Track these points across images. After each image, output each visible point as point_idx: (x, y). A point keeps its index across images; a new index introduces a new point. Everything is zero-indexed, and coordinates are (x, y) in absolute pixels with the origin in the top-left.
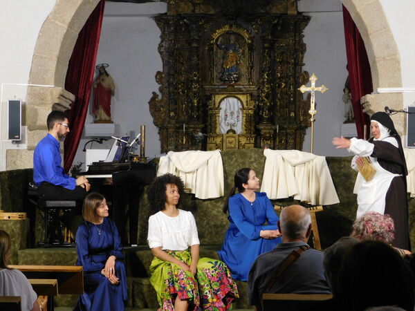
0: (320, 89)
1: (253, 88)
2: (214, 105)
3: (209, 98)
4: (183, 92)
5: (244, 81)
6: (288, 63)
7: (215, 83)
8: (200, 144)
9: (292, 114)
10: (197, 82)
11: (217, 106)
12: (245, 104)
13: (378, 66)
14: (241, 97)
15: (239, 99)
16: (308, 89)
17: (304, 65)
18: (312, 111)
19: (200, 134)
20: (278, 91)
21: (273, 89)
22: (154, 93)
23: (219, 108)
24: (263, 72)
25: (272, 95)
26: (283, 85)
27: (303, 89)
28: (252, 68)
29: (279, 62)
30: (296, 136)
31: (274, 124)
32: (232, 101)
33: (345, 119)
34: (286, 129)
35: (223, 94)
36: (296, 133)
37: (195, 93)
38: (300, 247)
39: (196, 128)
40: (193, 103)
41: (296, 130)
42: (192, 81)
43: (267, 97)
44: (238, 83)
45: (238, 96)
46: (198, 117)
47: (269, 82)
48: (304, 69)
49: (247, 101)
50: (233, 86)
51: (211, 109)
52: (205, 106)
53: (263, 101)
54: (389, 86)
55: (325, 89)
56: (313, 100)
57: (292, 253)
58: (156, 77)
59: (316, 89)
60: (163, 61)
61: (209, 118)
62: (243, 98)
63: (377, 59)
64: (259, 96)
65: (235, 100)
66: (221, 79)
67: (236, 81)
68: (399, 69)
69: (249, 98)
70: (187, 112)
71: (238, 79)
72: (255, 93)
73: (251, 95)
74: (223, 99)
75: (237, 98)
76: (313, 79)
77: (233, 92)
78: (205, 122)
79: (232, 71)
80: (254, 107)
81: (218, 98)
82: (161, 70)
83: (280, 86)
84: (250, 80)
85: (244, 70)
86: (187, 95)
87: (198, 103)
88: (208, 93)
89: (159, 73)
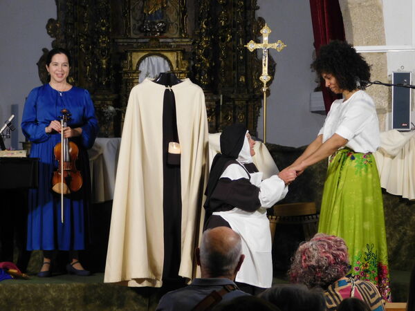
0: (275, 46)
1: (187, 42)
2: (131, 66)
3: (124, 56)
4: (87, 49)
5: (173, 32)
6: (235, 5)
7: (133, 35)
8: (112, 123)
9: (242, 79)
10: (107, 33)
11: (134, 68)
12: (174, 65)
13: (352, 15)
14: (168, 55)
15: (166, 58)
16: (259, 46)
17: (258, 8)
18: (265, 77)
19: (111, 108)
20: (222, 46)
21: (214, 43)
22: (45, 50)
23: (137, 72)
24: (200, 19)
25: (213, 52)
26: (229, 37)
27: (251, 46)
28: (184, 13)
29: (223, 4)
30: (247, 110)
31: (216, 93)
32: (156, 60)
33: (316, 85)
34: (233, 100)
35: (143, 51)
36: (247, 106)
37: (103, 50)
38: (224, 286)
39: (106, 100)
40: (100, 64)
41: (247, 102)
42: (99, 33)
43: (205, 55)
44: (165, 35)
45: (165, 54)
46: (108, 84)
47: (208, 33)
48: (259, 14)
49: (177, 61)
50: (157, 39)
51: (126, 72)
52: (118, 68)
53: (200, 60)
54: (368, 44)
55: (282, 46)
56: (265, 61)
57: (210, 295)
58: (47, 27)
59: (269, 46)
60: (57, 4)
61: (123, 86)
62: (172, 57)
63: (349, 6)
64: (194, 53)
65: (161, 60)
66: (140, 29)
67: (162, 33)
68: (381, 20)
69: (180, 57)
70: (92, 77)
71: (165, 29)
72: (189, 49)
73: (183, 52)
74: (143, 58)
75: (163, 56)
76: (265, 31)
77: (157, 49)
78: (118, 91)
79: (156, 18)
80: (188, 69)
81: (136, 57)
82: (55, 17)
83: (224, 39)
84: (181, 30)
85: (173, 16)
86: (93, 53)
87: (108, 63)
88: (122, 50)
89: (51, 21)
